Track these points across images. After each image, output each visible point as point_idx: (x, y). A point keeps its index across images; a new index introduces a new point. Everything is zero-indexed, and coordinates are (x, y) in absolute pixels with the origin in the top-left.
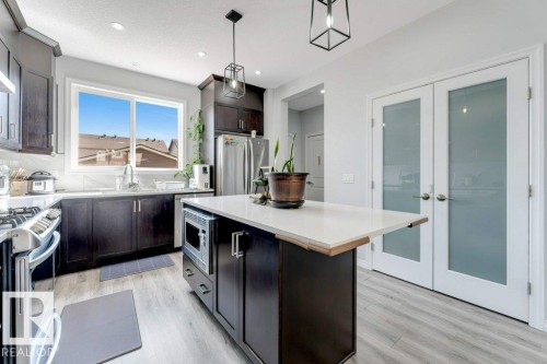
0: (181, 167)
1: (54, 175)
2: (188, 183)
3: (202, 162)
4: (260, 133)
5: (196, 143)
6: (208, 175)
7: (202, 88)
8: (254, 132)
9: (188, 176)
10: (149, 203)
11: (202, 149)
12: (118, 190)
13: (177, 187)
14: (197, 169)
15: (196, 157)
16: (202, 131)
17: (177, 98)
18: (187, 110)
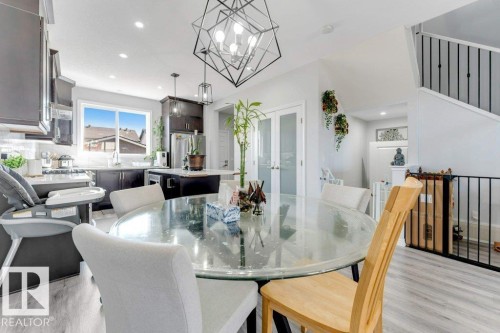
0: (148, 152)
1: (72, 157)
2: (153, 163)
3: (163, 150)
4: (201, 131)
5: (159, 138)
6: (166, 158)
7: (163, 102)
8: (196, 131)
9: (153, 159)
10: (129, 174)
11: (162, 141)
12: (110, 166)
13: (146, 165)
14: (159, 154)
15: (159, 147)
16: (163, 130)
17: (146, 109)
18: (153, 116)
